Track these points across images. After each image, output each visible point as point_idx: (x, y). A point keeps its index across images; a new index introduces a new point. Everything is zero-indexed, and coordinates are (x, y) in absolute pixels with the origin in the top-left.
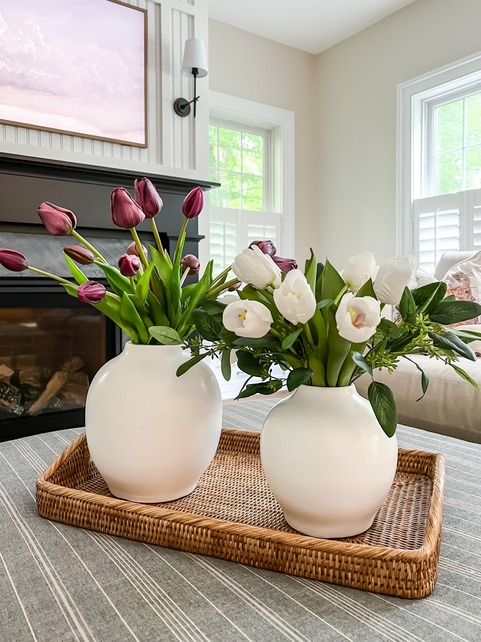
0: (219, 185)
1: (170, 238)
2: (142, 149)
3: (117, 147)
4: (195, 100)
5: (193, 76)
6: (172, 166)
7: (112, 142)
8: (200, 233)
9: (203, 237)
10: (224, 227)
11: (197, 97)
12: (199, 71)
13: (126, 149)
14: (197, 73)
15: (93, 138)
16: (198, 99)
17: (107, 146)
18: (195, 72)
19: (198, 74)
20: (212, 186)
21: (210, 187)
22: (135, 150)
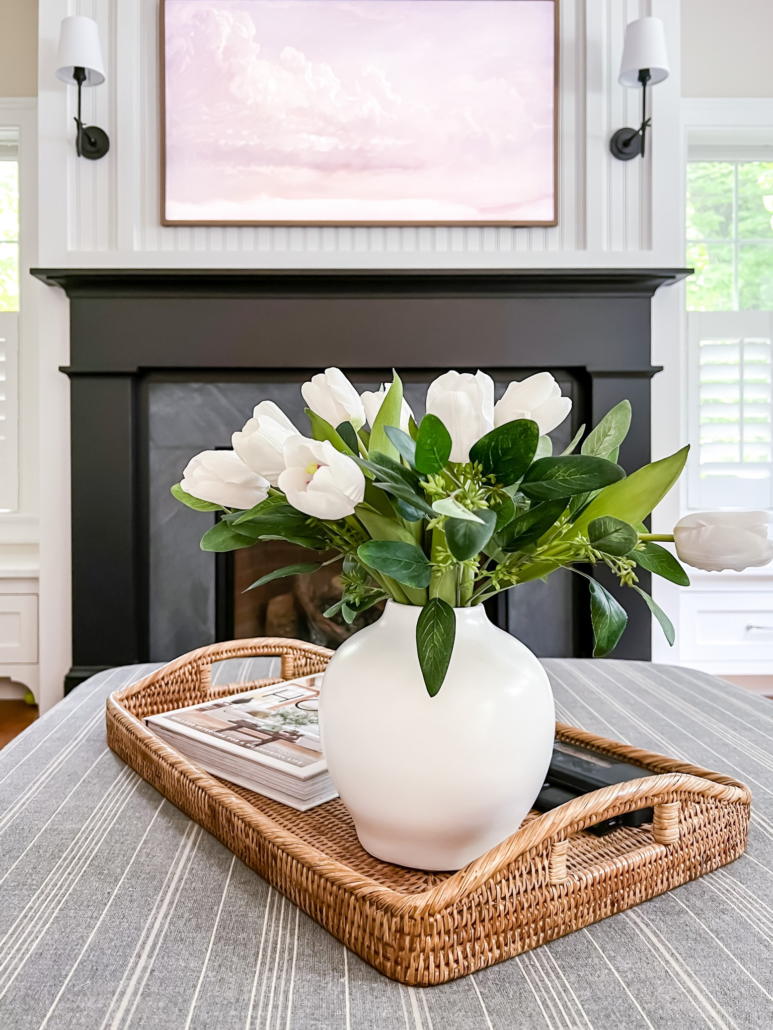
0: (691, 271)
1: (593, 376)
2: (550, 230)
3: (506, 233)
4: (645, 125)
5: (640, 84)
6: (605, 248)
7: (497, 225)
8: (655, 363)
9: (660, 369)
10: (742, 347)
11: (646, 119)
12: (651, 73)
13: (522, 233)
14: (648, 78)
15: (466, 225)
16: (649, 123)
17: (490, 233)
18: (644, 76)
19: (650, 78)
20: (678, 276)
21: (674, 277)
22: (538, 233)
